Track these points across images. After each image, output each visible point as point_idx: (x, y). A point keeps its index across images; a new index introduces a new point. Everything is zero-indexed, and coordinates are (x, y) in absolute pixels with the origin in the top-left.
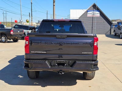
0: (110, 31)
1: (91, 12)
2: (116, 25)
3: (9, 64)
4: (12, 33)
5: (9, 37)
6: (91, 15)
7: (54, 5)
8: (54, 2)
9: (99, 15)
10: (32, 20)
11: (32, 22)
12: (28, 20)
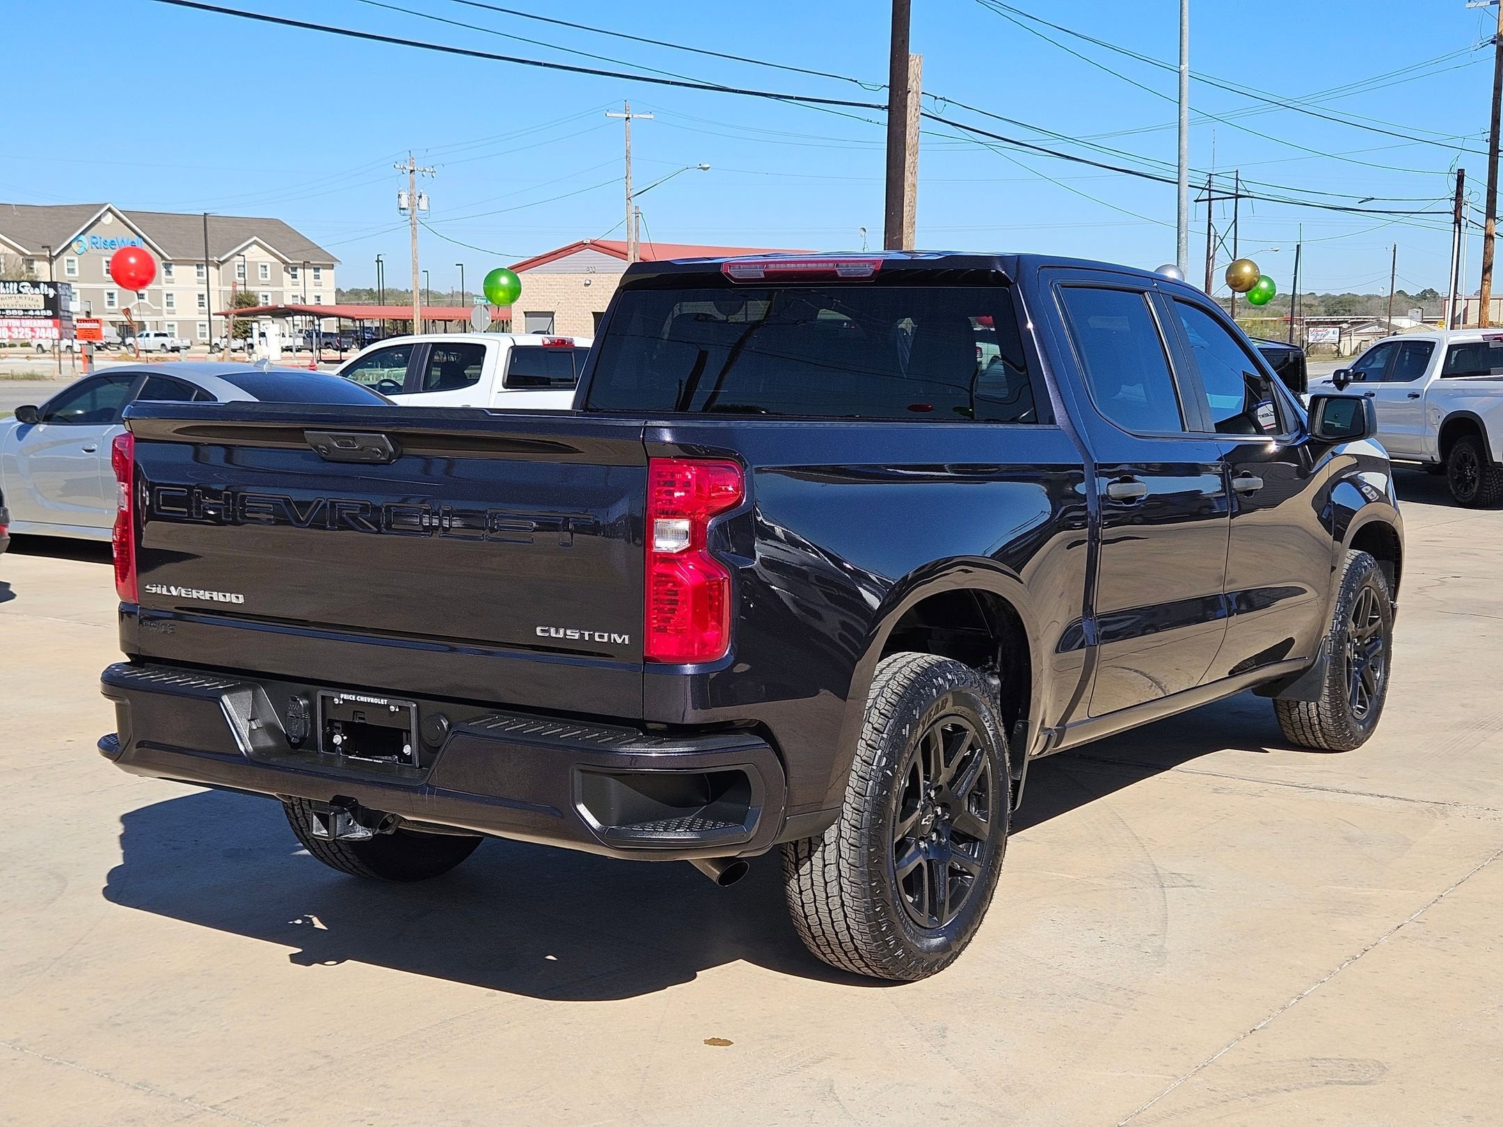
10: (1487, 269)
11: (1486, 287)
12: (1247, 270)
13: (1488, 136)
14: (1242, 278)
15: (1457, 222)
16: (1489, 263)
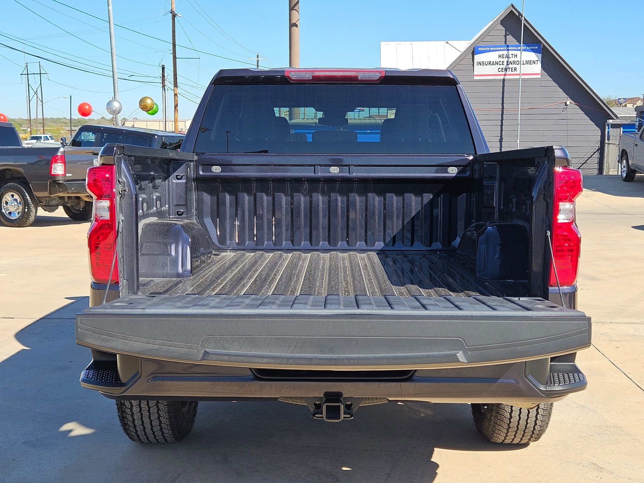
0: (597, 155)
1: (493, 56)
2: (631, 126)
3: (19, 347)
4: (58, 169)
5: (46, 194)
6: (493, 70)
7: (292, 25)
8: (292, 8)
9: (537, 68)
10: (176, 106)
11: (176, 115)
12: (149, 101)
13: (172, 52)
14: (147, 105)
15: (164, 86)
16: (176, 104)
